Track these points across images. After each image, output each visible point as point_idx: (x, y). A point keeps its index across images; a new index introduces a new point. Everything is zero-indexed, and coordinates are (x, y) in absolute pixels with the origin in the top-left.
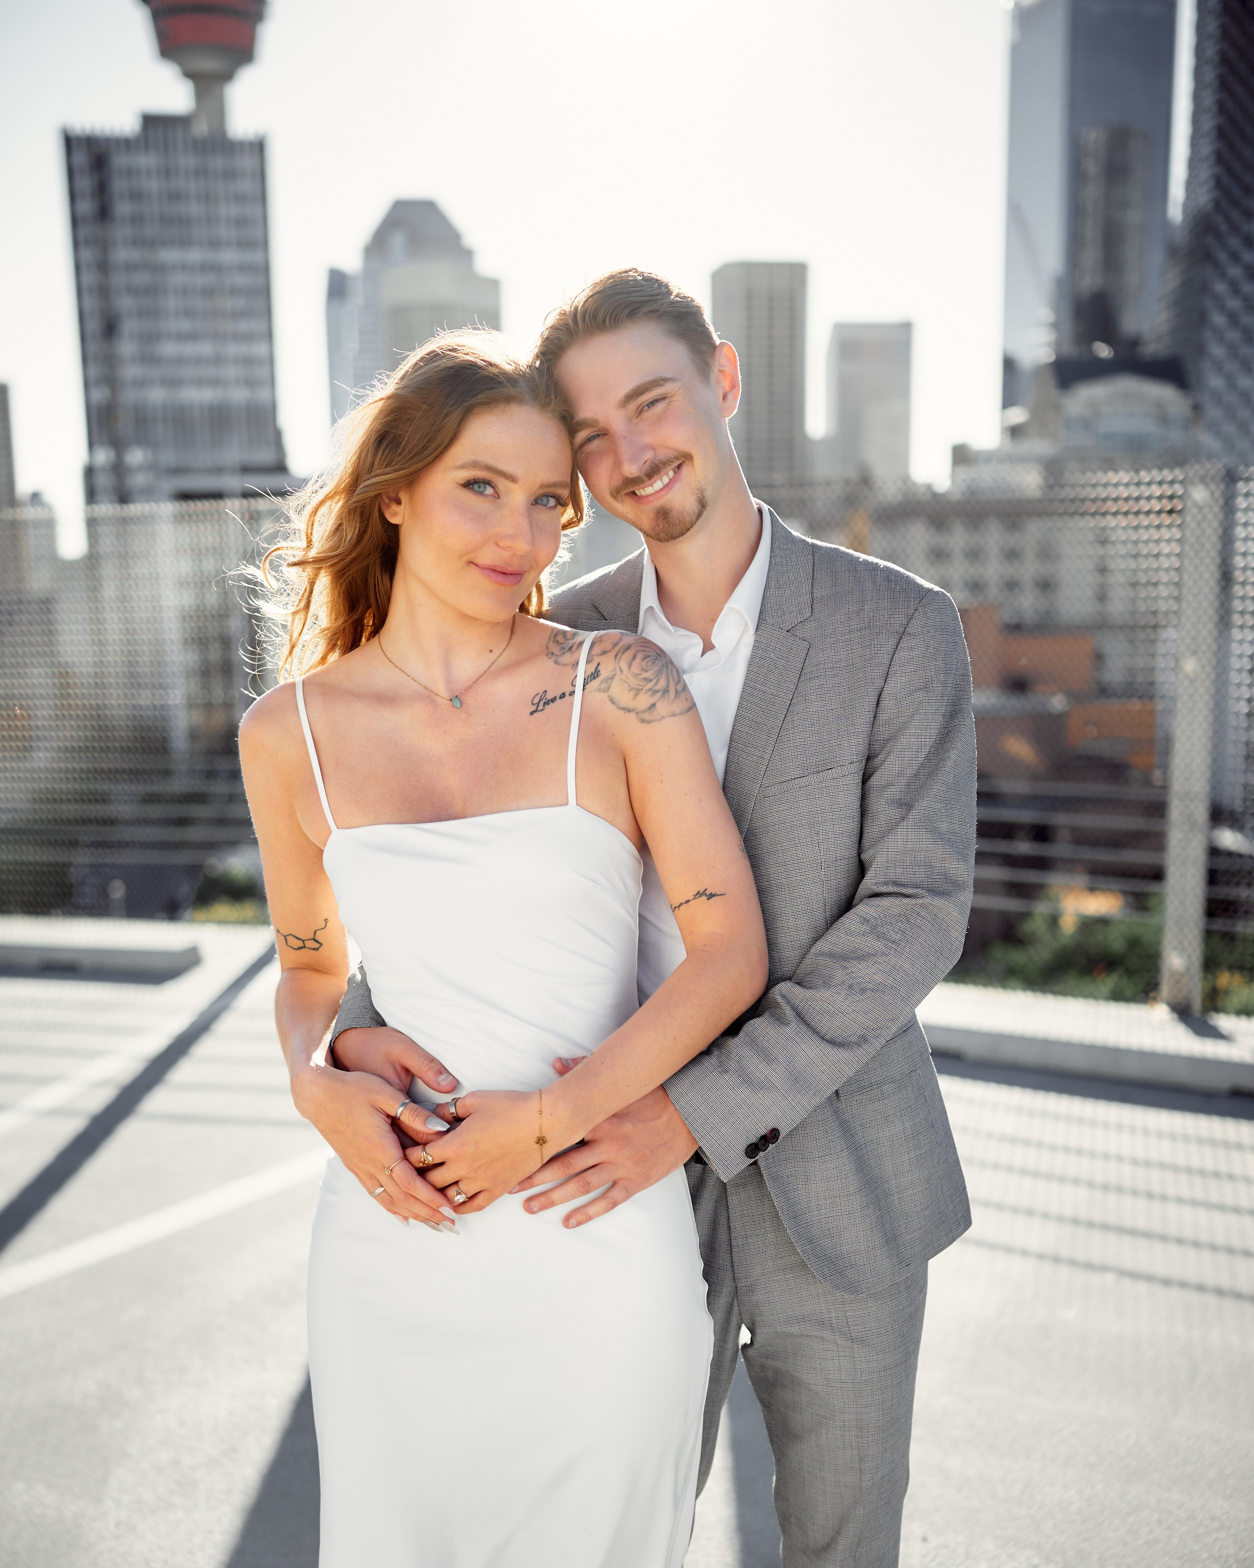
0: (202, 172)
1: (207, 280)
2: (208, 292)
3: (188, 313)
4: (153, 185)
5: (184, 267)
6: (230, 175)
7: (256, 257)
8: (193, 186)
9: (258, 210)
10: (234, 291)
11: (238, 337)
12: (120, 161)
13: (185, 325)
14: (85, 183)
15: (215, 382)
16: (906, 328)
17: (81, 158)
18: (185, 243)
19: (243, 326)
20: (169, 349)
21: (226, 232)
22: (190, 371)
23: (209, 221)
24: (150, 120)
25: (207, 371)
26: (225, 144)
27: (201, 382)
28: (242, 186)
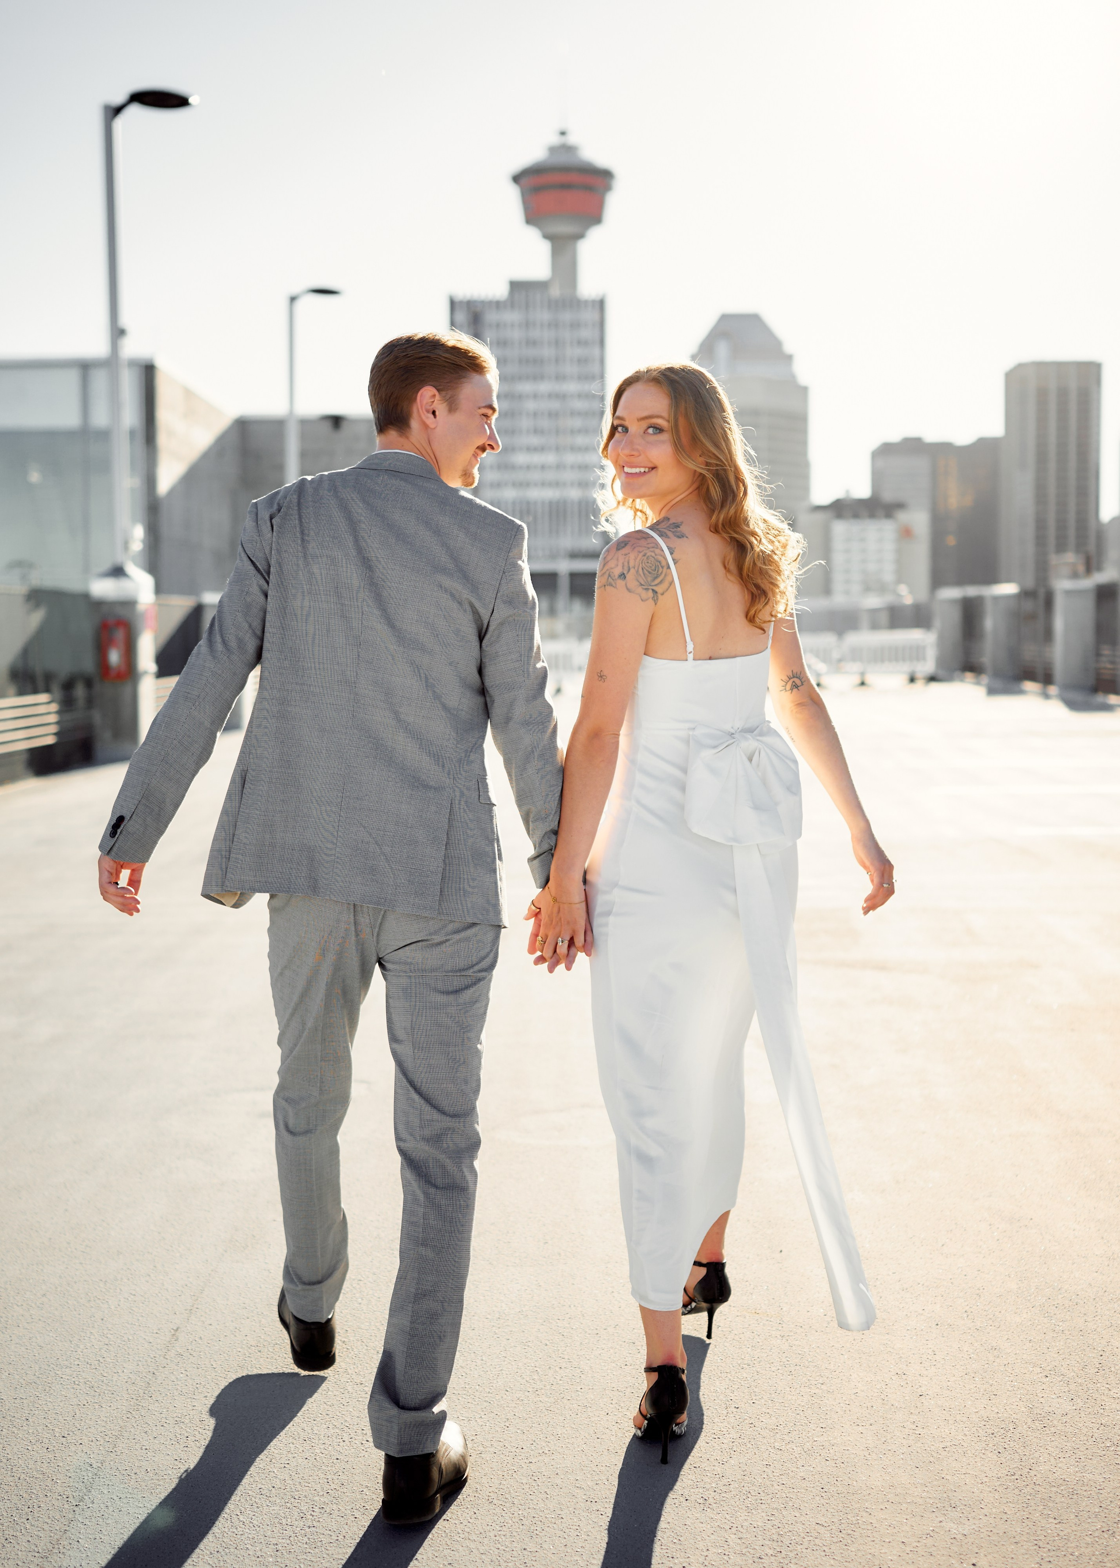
0: (554, 325)
1: (555, 405)
2: (553, 415)
3: (536, 431)
4: (516, 335)
5: (535, 396)
6: (575, 325)
8: (550, 334)
9: (596, 351)
10: (573, 413)
11: (573, 449)
12: (491, 317)
13: (535, 440)
15: (557, 484)
17: (461, 317)
18: (538, 378)
19: (580, 440)
20: (521, 458)
21: (569, 369)
22: (536, 476)
23: (557, 361)
24: (516, 286)
25: (550, 476)
26: (573, 302)
27: (543, 484)
28: (584, 334)
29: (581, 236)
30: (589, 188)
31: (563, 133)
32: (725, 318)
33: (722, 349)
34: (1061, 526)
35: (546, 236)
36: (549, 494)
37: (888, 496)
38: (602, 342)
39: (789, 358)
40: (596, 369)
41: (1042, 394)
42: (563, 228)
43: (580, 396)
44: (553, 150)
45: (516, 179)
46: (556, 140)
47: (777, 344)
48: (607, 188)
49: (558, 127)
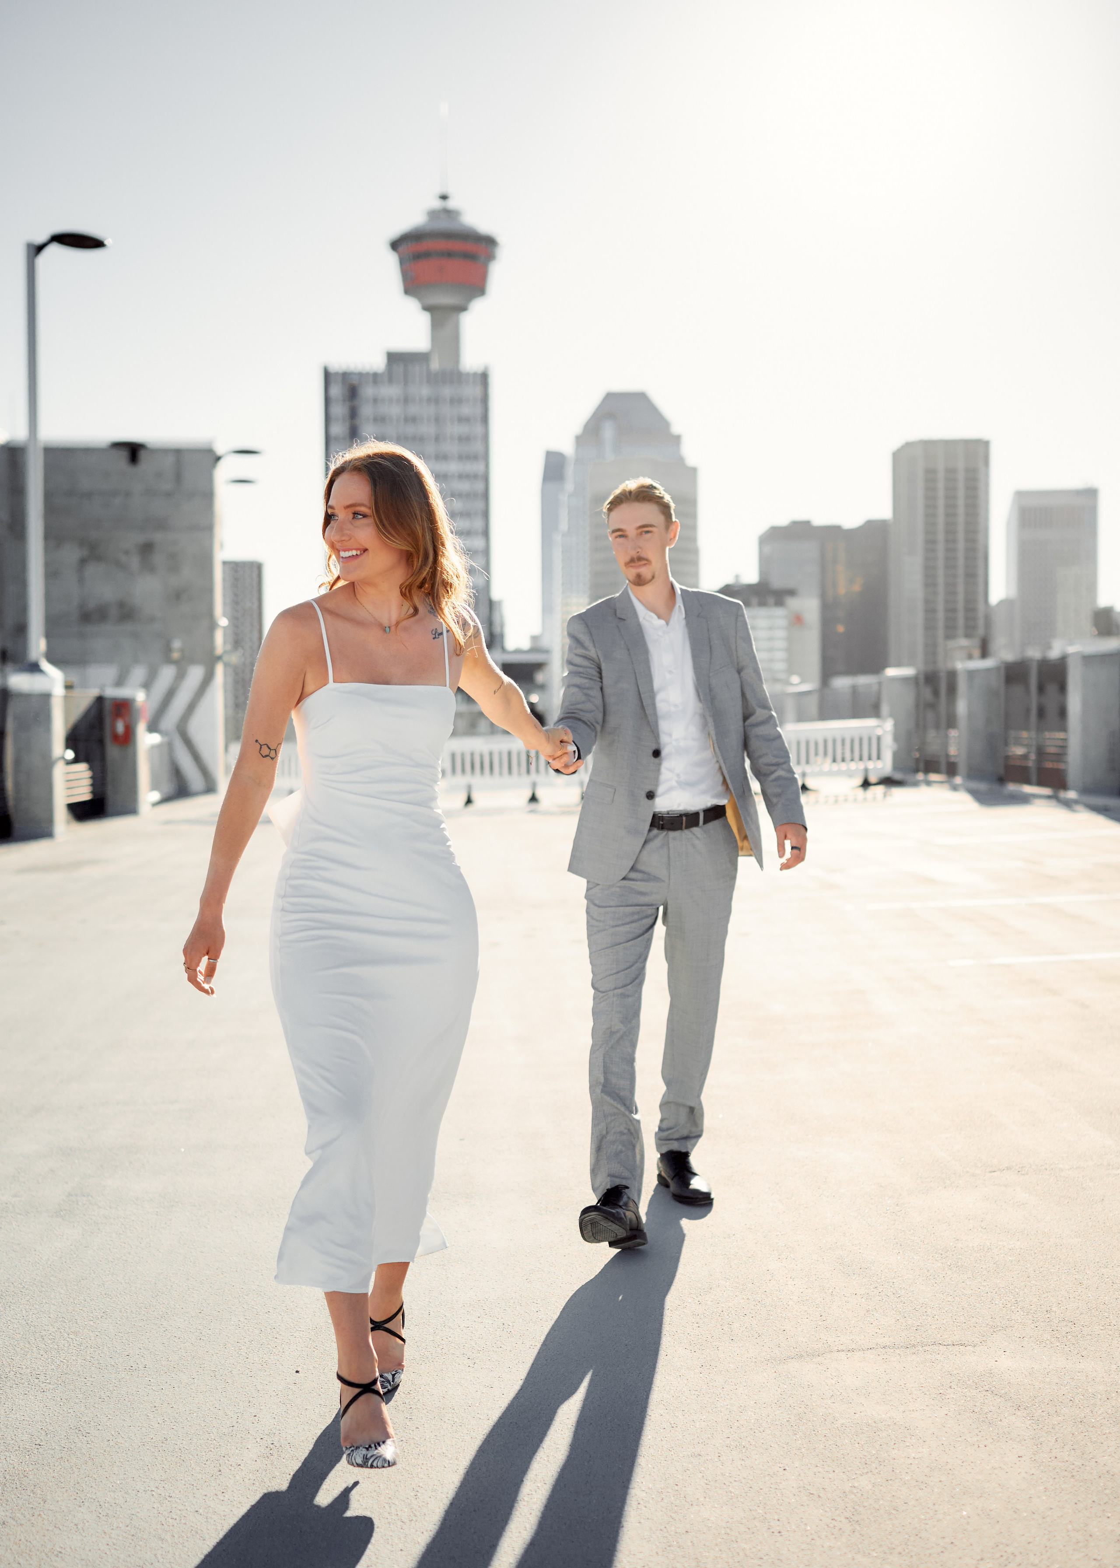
0: (436, 400)
4: (395, 410)
6: (456, 401)
7: (479, 467)
8: (429, 410)
9: (479, 429)
12: (368, 391)
14: (339, 410)
16: (1091, 494)
17: (336, 391)
21: (452, 448)
23: (437, 439)
24: (393, 358)
26: (454, 376)
28: (466, 410)
29: (463, 309)
30: (470, 257)
31: (444, 197)
32: (610, 397)
33: (608, 431)
34: (951, 611)
35: (426, 308)
37: (777, 583)
38: (485, 419)
39: (677, 440)
40: (478, 447)
41: (929, 474)
42: (444, 299)
43: (461, 477)
44: (433, 214)
45: (395, 245)
46: (437, 204)
47: (664, 424)
48: (491, 257)
49: (439, 191)
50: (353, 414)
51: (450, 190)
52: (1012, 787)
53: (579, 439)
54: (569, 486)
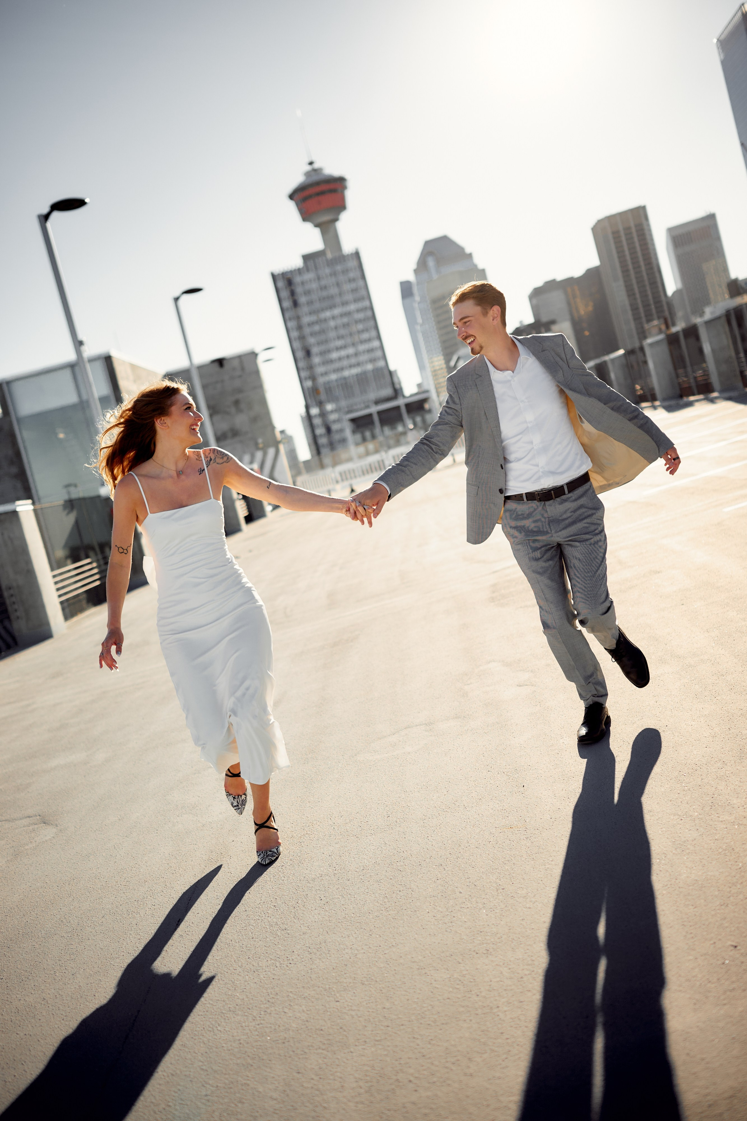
0: (334, 274)
1: (345, 320)
2: (345, 325)
3: (339, 338)
4: (314, 286)
5: (333, 318)
6: (345, 271)
7: (366, 303)
8: (332, 280)
9: (361, 283)
10: (357, 322)
11: (362, 342)
12: (297, 279)
13: (339, 343)
14: (285, 294)
15: (358, 364)
17: (281, 284)
18: (332, 307)
19: (365, 336)
20: (334, 355)
21: (349, 297)
22: (345, 363)
23: (340, 294)
24: (306, 258)
25: (353, 361)
26: (342, 258)
27: (351, 366)
28: (352, 275)
29: (336, 220)
30: (334, 191)
31: (311, 163)
32: (427, 243)
33: (431, 263)
34: (646, 306)
35: (316, 226)
36: (355, 371)
37: (544, 319)
38: (363, 277)
39: (470, 255)
40: (363, 292)
41: (616, 235)
42: (325, 218)
43: (358, 311)
44: (308, 174)
45: (291, 197)
46: (309, 168)
47: (461, 249)
48: (344, 188)
49: (308, 160)
50: (293, 293)
51: (314, 159)
52: (685, 399)
53: (416, 271)
54: (417, 298)
